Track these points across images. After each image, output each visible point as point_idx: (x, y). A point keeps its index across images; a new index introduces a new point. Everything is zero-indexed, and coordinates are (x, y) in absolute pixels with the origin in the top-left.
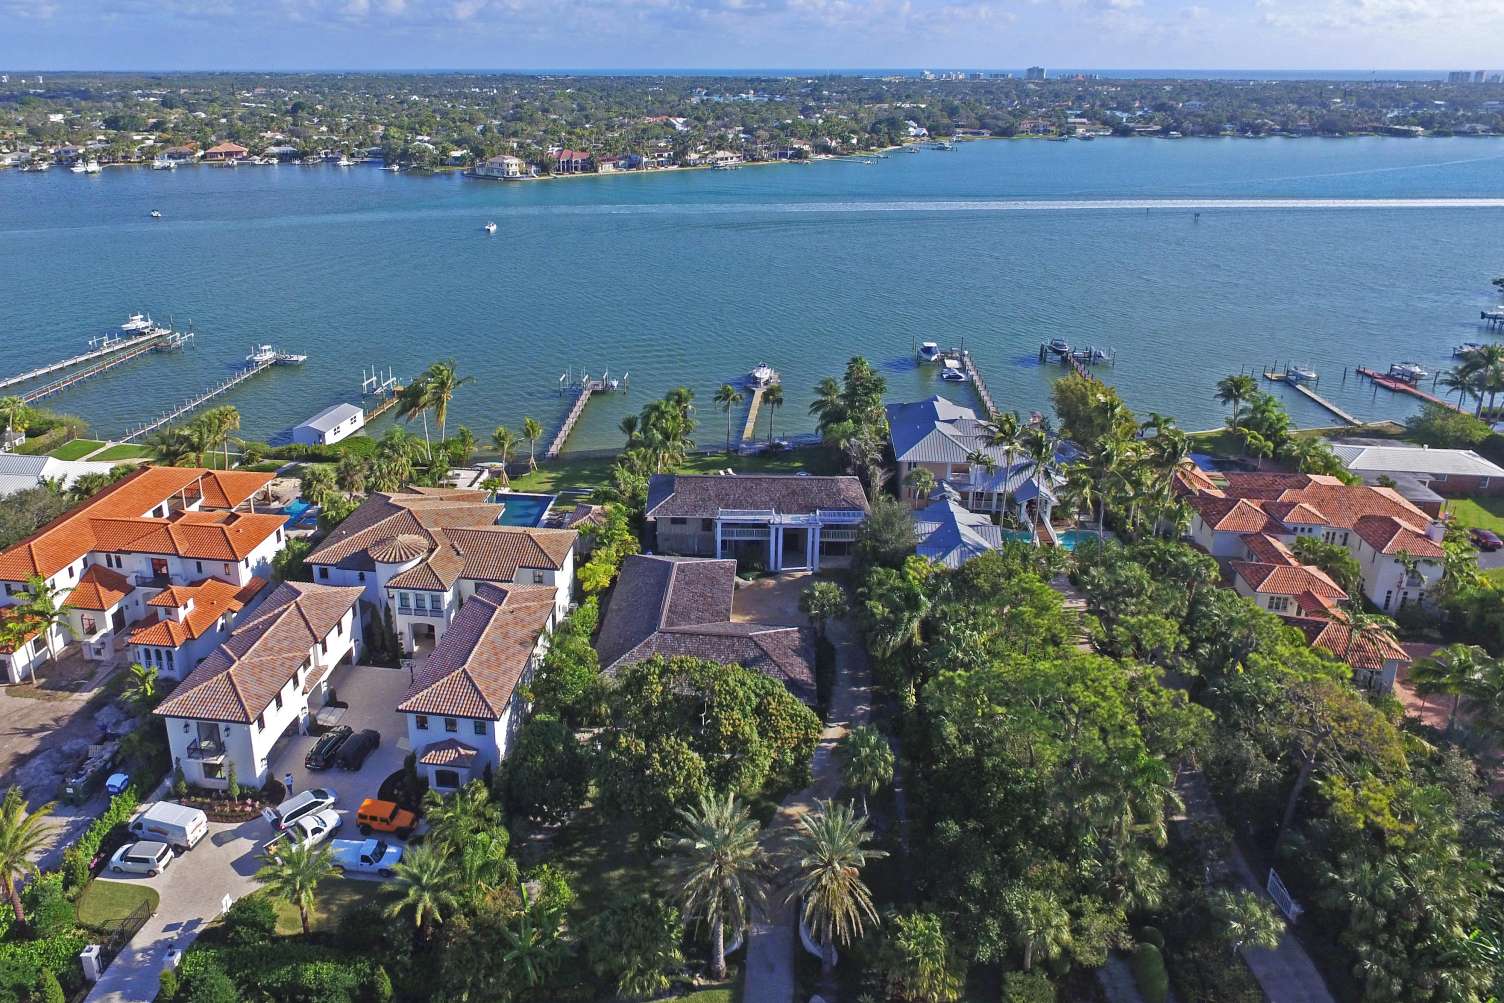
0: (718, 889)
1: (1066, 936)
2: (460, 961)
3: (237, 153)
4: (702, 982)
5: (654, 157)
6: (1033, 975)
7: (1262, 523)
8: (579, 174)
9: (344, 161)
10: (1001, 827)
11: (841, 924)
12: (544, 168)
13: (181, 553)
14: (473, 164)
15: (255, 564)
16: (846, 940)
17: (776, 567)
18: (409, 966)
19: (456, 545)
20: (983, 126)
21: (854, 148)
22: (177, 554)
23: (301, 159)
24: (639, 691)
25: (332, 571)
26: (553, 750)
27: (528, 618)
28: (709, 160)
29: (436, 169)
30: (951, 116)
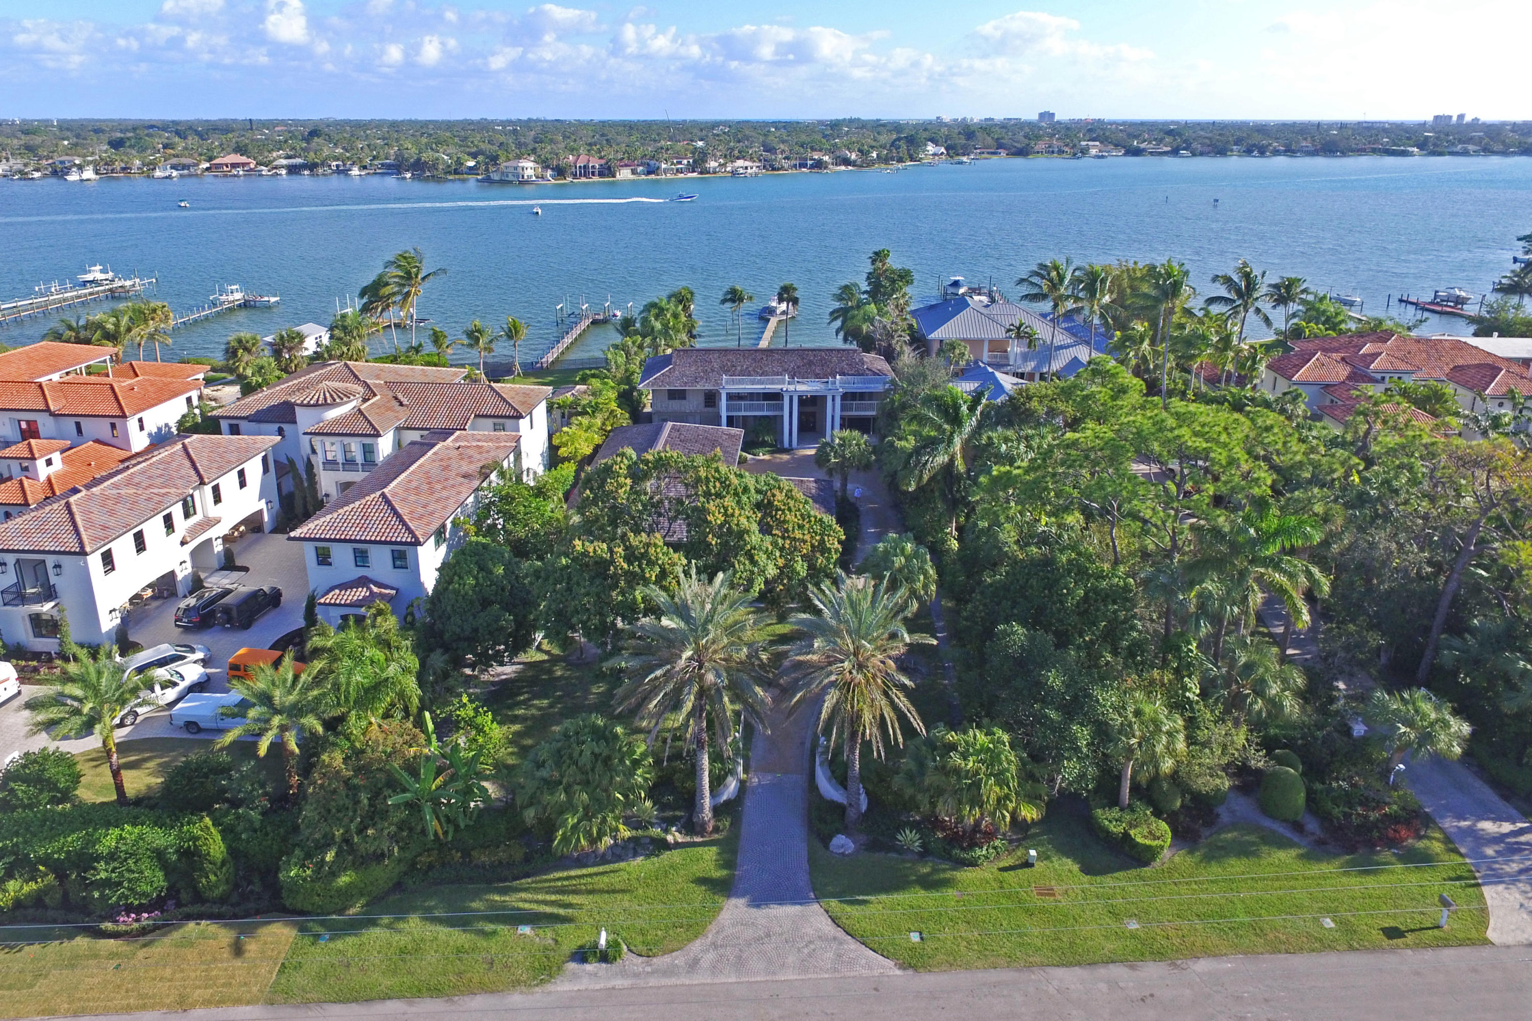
0: (696, 688)
1: (1181, 745)
2: (329, 811)
3: (244, 165)
4: (680, 838)
5: (672, 164)
6: (1133, 811)
7: (1346, 373)
8: (596, 179)
9: (355, 171)
10: (1081, 636)
11: (871, 731)
12: (560, 172)
13: (52, 408)
14: (487, 170)
15: (154, 430)
16: (878, 750)
17: (790, 443)
18: (257, 825)
19: (400, 396)
20: (1000, 146)
21: (871, 163)
22: (48, 410)
23: (311, 170)
24: (602, 485)
25: (243, 425)
26: (491, 572)
27: (478, 457)
28: (729, 169)
29: (451, 177)
30: (968, 139)
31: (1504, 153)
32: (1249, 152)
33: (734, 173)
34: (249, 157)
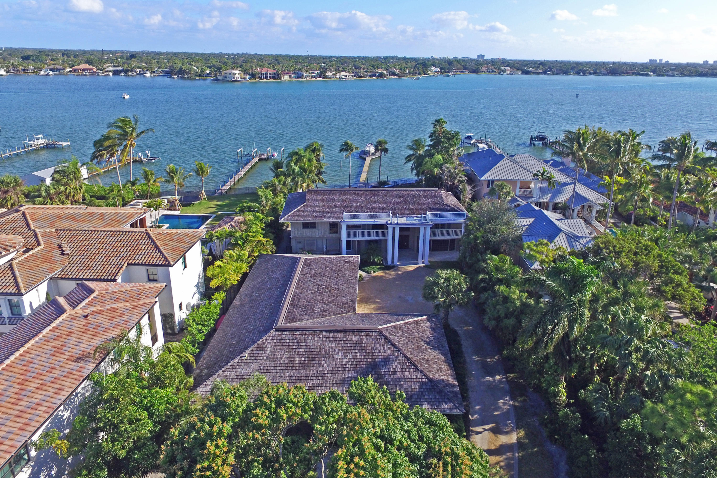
3: (90, 70)
5: (310, 73)
8: (271, 80)
9: (148, 74)
12: (253, 76)
14: (216, 74)
17: (393, 262)
19: (64, 244)
20: (465, 68)
21: (405, 75)
23: (125, 73)
27: (107, 323)
28: (337, 76)
29: (198, 78)
30: (449, 65)
31: (690, 76)
32: (578, 73)
33: (340, 78)
34: (93, 66)
